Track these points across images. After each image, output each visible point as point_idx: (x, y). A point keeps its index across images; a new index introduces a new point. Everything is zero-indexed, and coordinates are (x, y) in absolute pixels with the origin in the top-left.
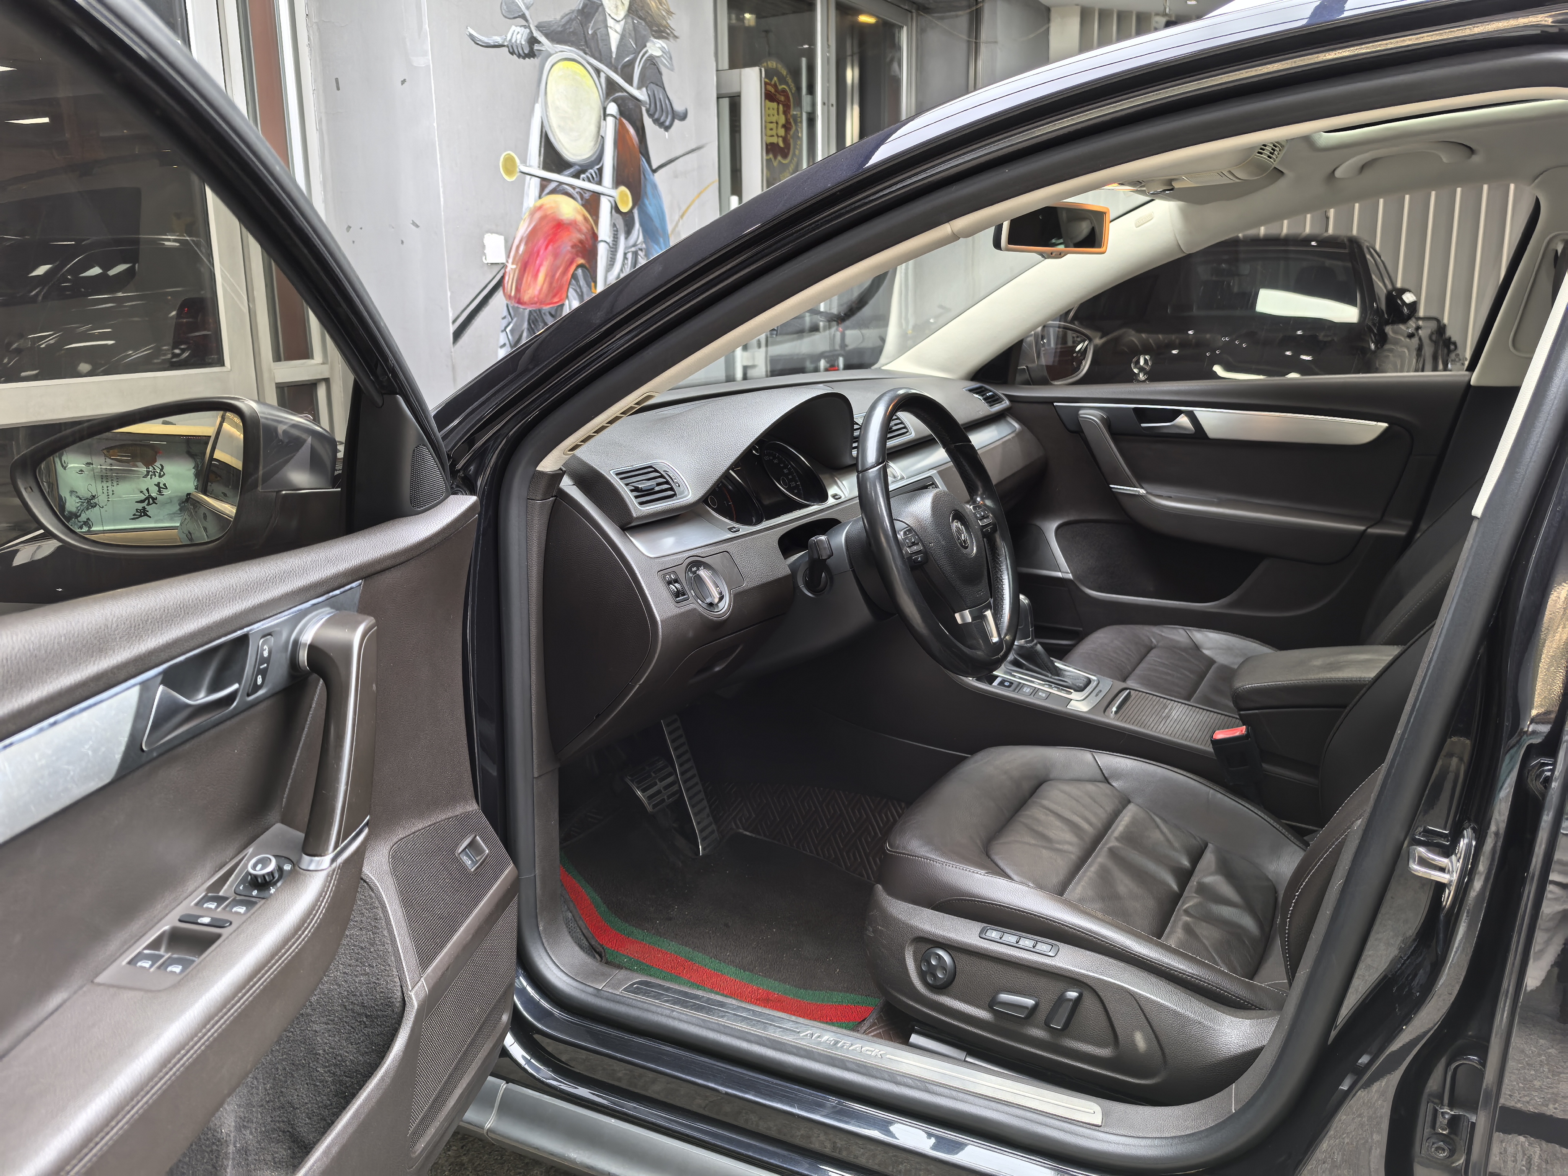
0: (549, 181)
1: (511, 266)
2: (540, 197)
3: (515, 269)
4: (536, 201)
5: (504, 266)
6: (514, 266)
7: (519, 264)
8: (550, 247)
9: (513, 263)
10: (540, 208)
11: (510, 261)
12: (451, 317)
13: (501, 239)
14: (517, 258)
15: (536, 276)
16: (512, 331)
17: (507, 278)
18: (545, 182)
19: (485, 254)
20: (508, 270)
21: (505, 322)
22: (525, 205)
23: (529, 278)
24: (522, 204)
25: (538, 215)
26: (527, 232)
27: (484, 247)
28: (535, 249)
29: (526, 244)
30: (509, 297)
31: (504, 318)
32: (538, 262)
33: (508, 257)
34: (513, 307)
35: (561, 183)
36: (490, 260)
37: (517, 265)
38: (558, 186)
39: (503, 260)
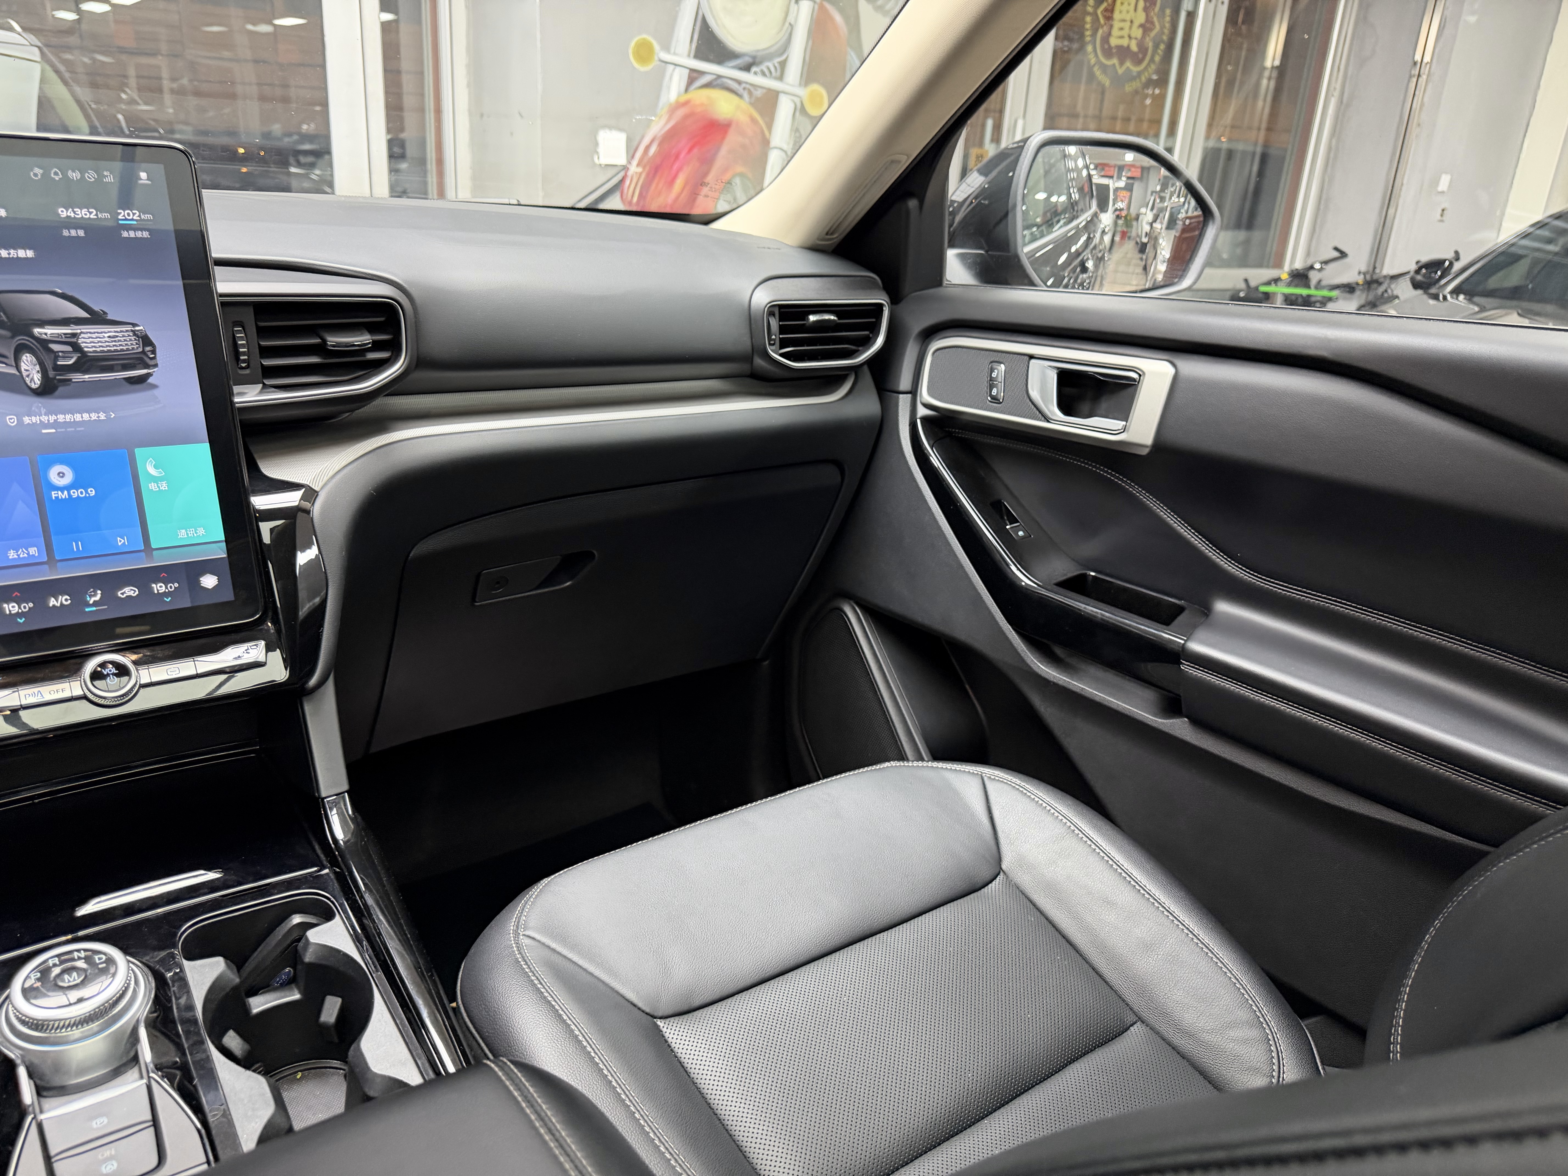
0: (702, 73)
1: (634, 169)
2: (686, 90)
3: (641, 174)
4: (679, 95)
6: (640, 170)
7: (647, 168)
8: (695, 151)
9: (638, 165)
10: (686, 103)
11: (635, 162)
13: (622, 137)
14: (645, 160)
15: (672, 182)
18: (694, 75)
19: (597, 153)
20: (630, 173)
22: (663, 100)
23: (661, 185)
24: (658, 98)
25: (681, 113)
26: (663, 132)
27: (597, 144)
28: (673, 152)
29: (660, 145)
32: (675, 167)
35: (719, 77)
36: (604, 161)
37: (644, 168)
38: (716, 79)
39: (622, 161)
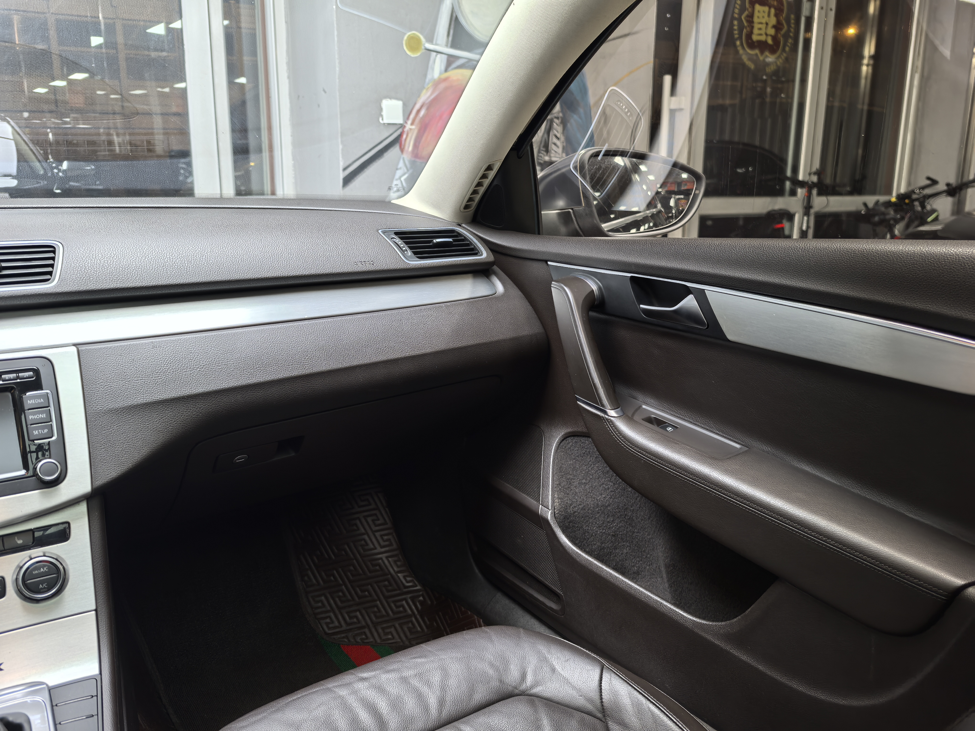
0: (457, 58)
1: (409, 127)
2: (446, 70)
3: (414, 130)
4: (441, 73)
5: (402, 126)
6: (413, 127)
7: (419, 126)
9: (411, 125)
10: (446, 79)
11: (409, 122)
12: (342, 165)
13: (399, 104)
14: (417, 121)
18: (451, 59)
19: (382, 116)
20: (406, 130)
21: (400, 171)
22: (429, 77)
23: (429, 138)
24: (425, 75)
25: (442, 86)
26: (429, 100)
27: (381, 109)
28: (438, 114)
29: (428, 109)
30: (405, 151)
31: (400, 168)
32: (439, 125)
35: (470, 60)
36: (386, 121)
37: (416, 126)
38: (467, 62)
39: (400, 121)
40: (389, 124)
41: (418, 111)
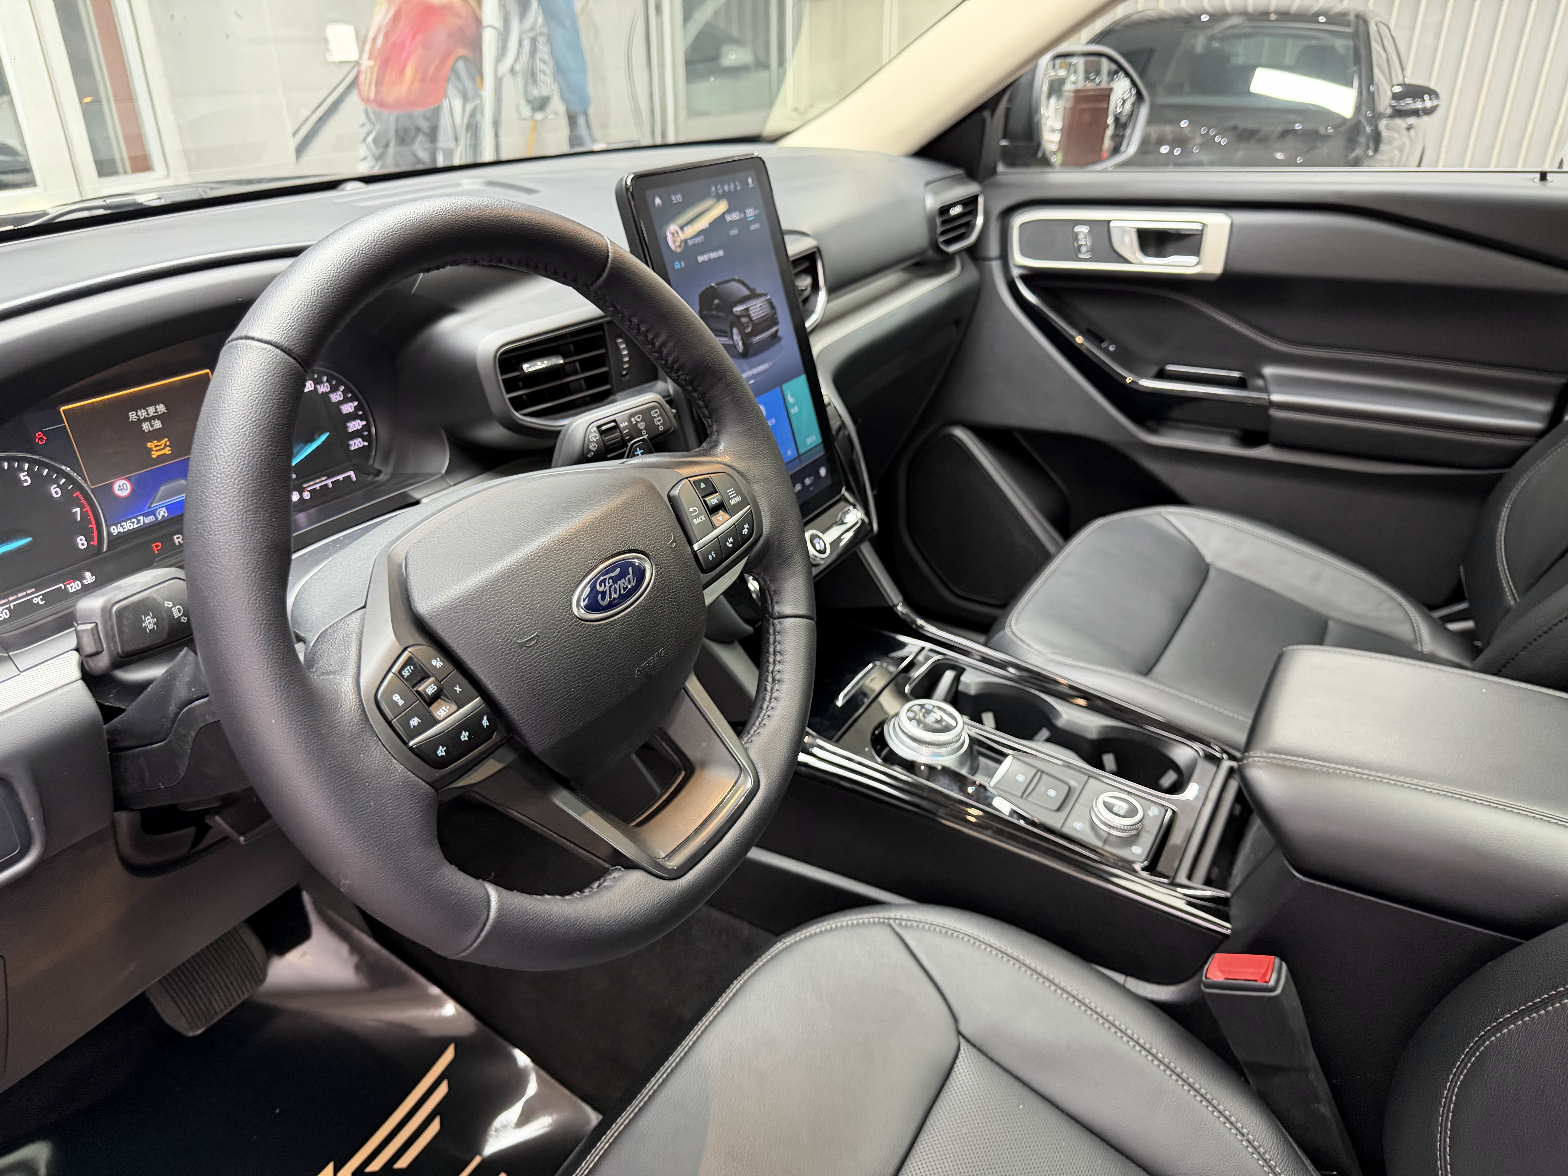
1: (366, 63)
3: (373, 67)
5: (357, 63)
6: (371, 63)
7: (378, 61)
8: (418, 38)
9: (368, 61)
11: (365, 57)
12: (290, 129)
13: (350, 30)
14: (374, 53)
15: (402, 72)
16: (375, 141)
17: (362, 78)
19: (329, 50)
20: (363, 68)
21: (364, 131)
23: (393, 77)
26: (386, 22)
27: (327, 40)
28: (399, 42)
29: (385, 36)
30: (367, 101)
31: (363, 125)
32: (403, 58)
33: (361, 51)
34: (374, 113)
36: (336, 58)
37: (375, 62)
39: (354, 56)
40: (340, 62)
41: (375, 39)
